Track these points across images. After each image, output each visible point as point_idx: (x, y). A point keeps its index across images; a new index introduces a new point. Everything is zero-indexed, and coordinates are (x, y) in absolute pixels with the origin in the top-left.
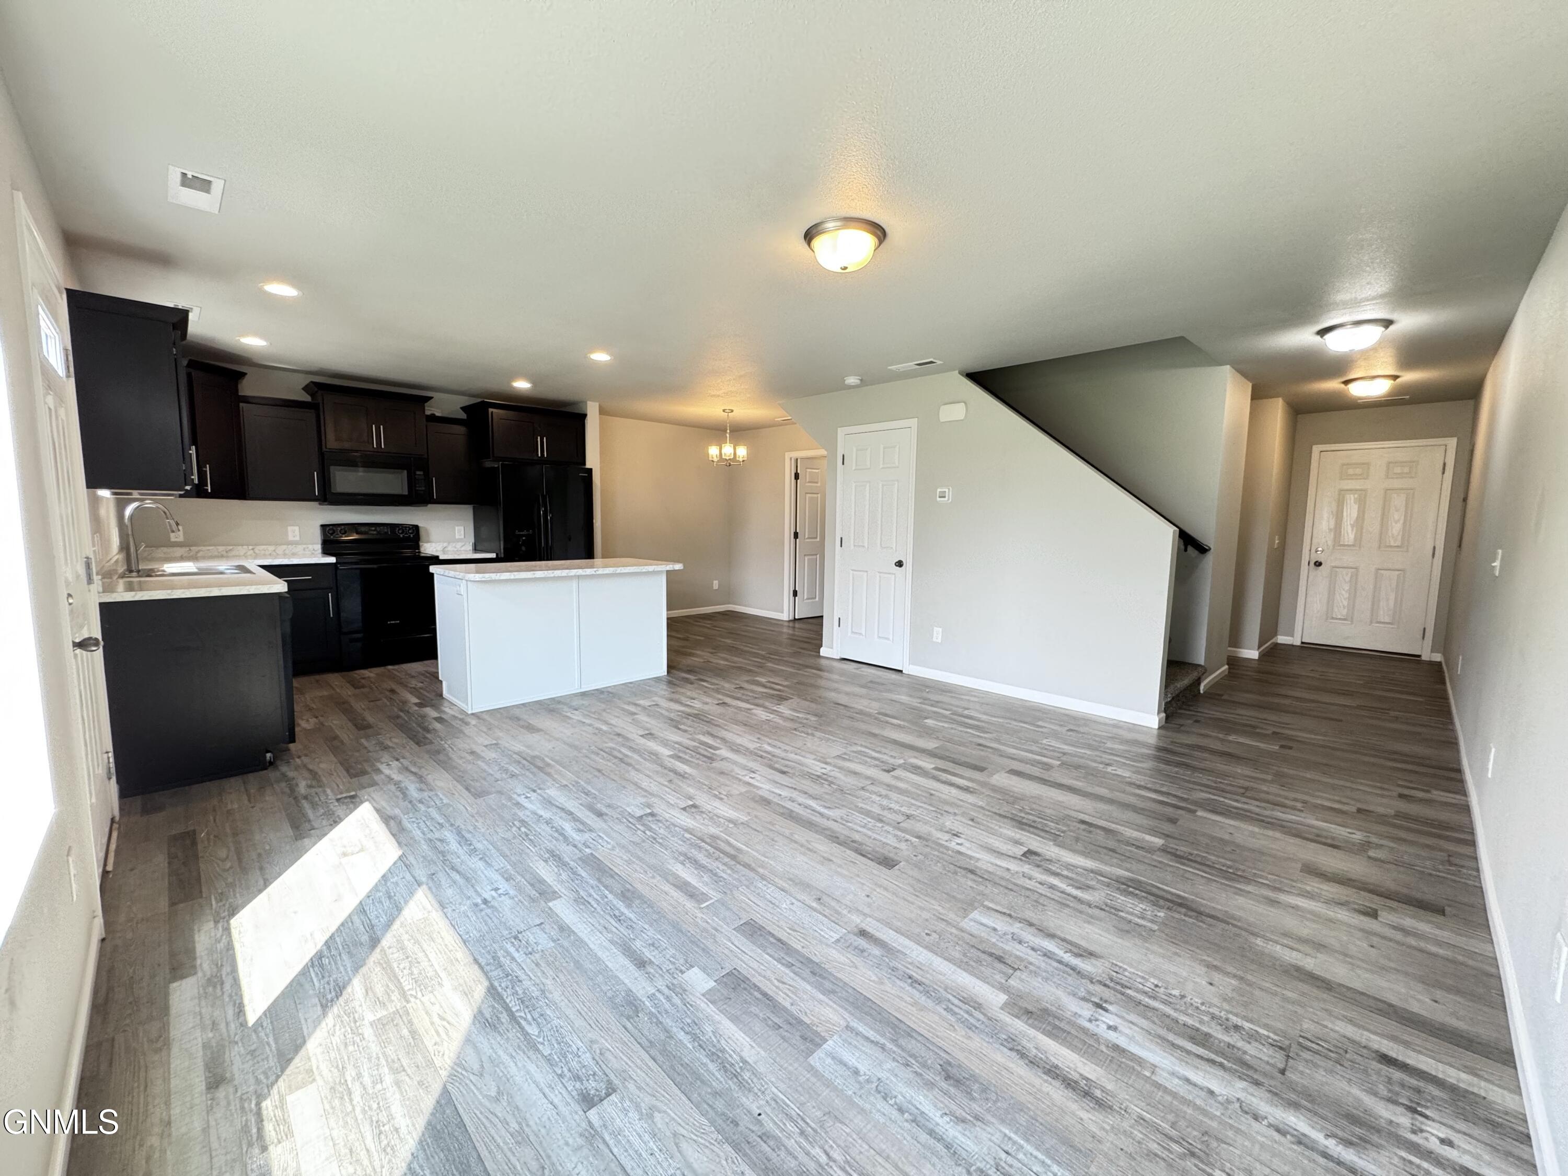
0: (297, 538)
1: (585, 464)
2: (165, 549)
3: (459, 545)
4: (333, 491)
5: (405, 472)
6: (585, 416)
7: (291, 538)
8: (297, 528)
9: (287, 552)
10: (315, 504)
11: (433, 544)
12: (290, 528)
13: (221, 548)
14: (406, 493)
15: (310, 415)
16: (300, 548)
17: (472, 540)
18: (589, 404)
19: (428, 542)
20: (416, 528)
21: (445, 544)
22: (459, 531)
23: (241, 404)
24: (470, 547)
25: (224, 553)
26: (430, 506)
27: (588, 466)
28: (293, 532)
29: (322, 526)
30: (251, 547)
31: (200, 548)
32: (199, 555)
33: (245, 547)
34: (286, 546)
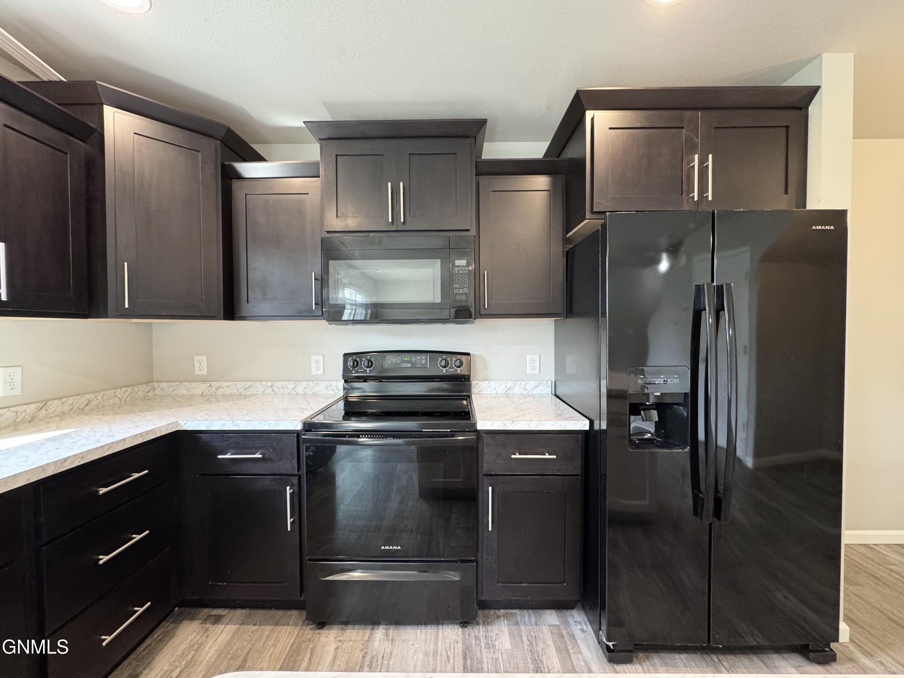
1: (804, 208)
2: (188, 385)
7: (314, 372)
11: (492, 384)
12: (313, 358)
13: (240, 385)
16: (322, 386)
17: (551, 376)
18: (828, 57)
20: (467, 358)
21: (510, 384)
22: (533, 361)
24: (544, 389)
25: (243, 392)
27: (818, 206)
28: (317, 364)
29: (344, 355)
31: (220, 384)
32: (219, 392)
33: (263, 383)
34: (307, 383)
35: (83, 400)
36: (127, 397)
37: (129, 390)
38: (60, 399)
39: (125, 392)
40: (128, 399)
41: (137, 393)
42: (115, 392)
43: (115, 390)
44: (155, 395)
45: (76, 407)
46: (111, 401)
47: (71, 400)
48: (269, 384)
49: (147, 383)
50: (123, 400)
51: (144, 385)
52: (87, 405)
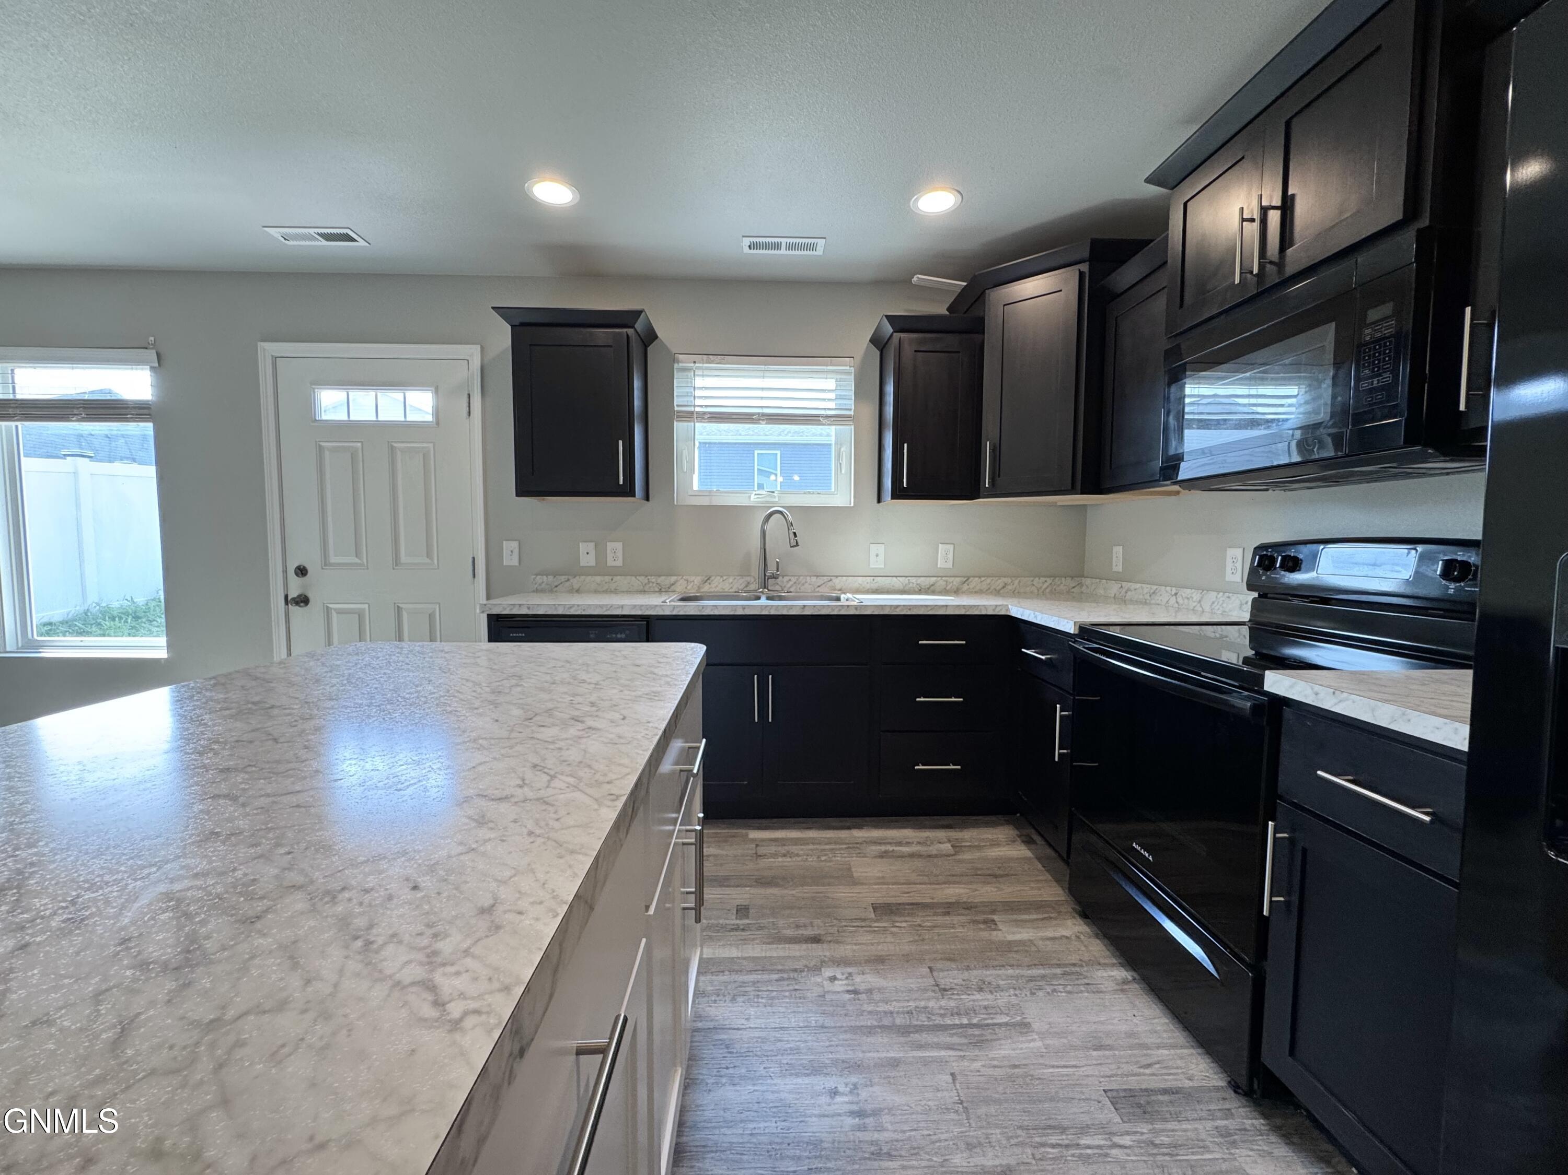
0: (1237, 577)
5: (1333, 331)
7: (1229, 576)
13: (1147, 588)
28: (1233, 563)
29: (1257, 547)
33: (1168, 588)
34: (1215, 594)
35: (1000, 582)
36: (1046, 588)
37: (1049, 581)
38: (980, 577)
39: (1043, 583)
40: (1048, 590)
41: (1059, 586)
42: (1033, 581)
43: (1032, 579)
44: (1082, 593)
45: (992, 588)
46: (1028, 589)
47: (989, 580)
48: (1174, 591)
49: (1072, 578)
50: (1041, 591)
51: (1069, 580)
52: (1004, 587)
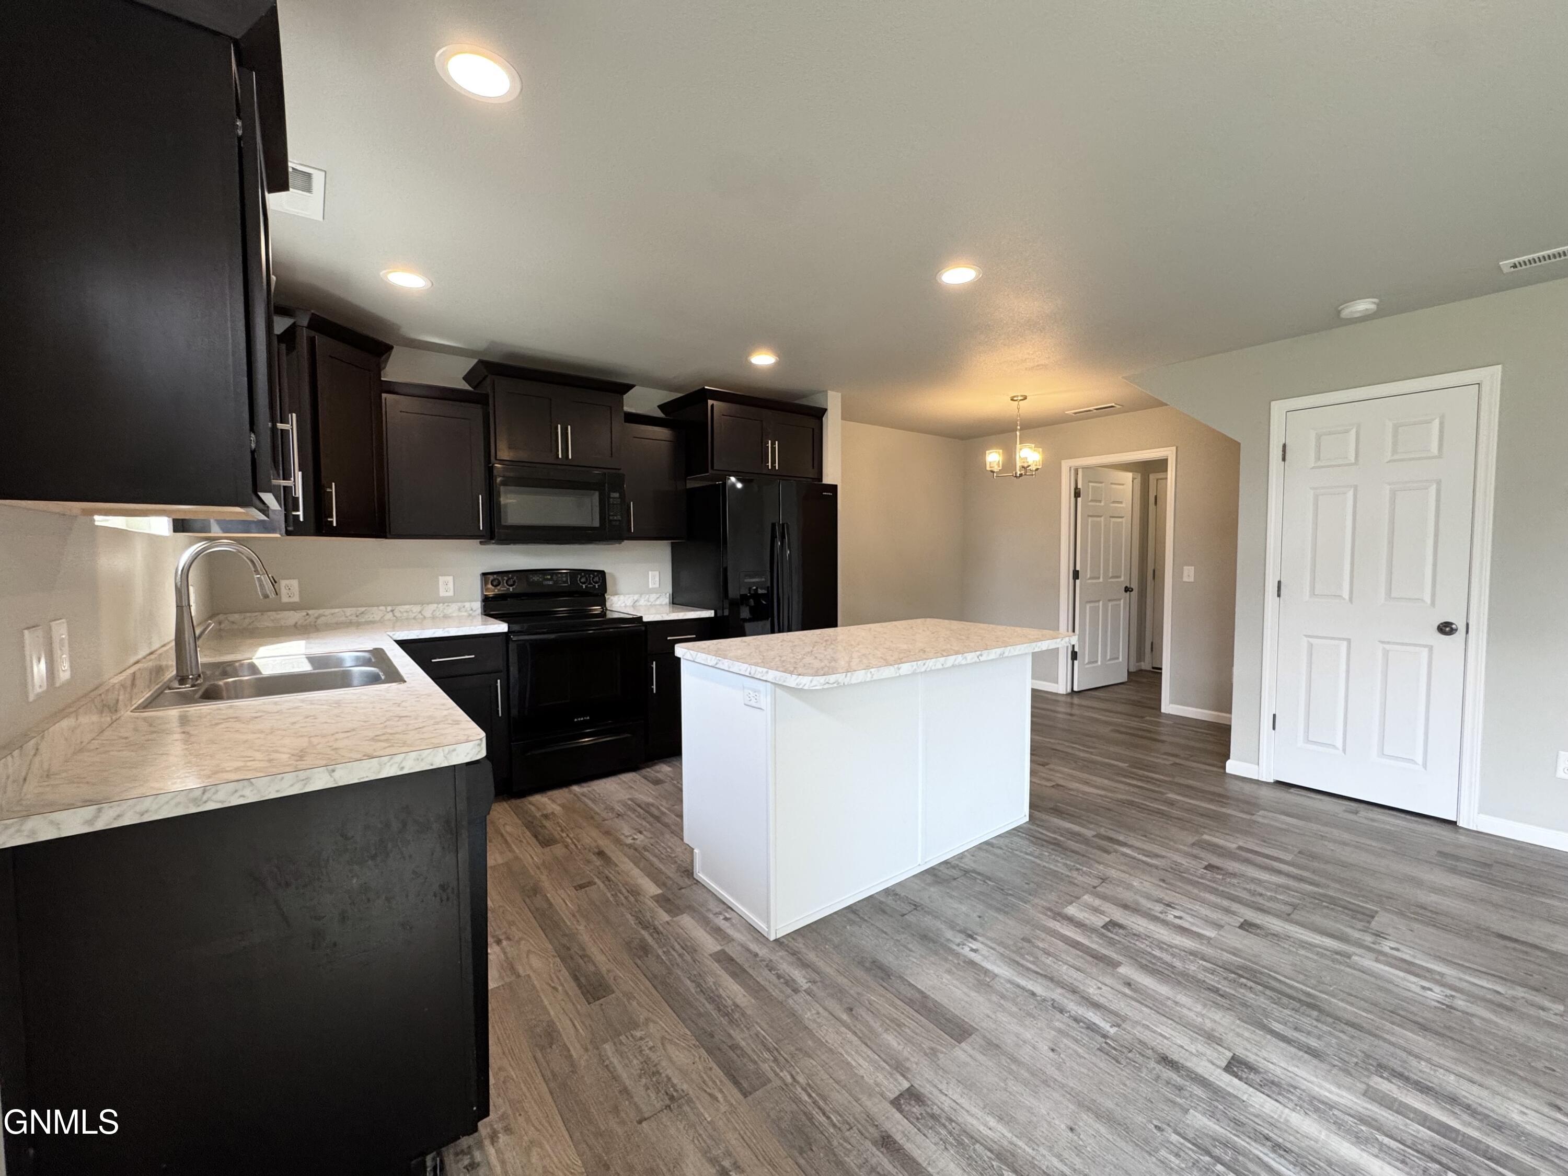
0: (451, 593)
1: (821, 480)
2: (273, 615)
3: (653, 597)
4: (503, 523)
5: (597, 494)
6: (826, 410)
7: (442, 593)
8: (450, 579)
9: (437, 613)
10: (475, 543)
11: (622, 597)
12: (442, 579)
13: (349, 611)
14: (596, 524)
15: (476, 411)
16: (452, 609)
17: (669, 589)
18: (830, 394)
19: (616, 594)
20: (602, 573)
21: (636, 597)
22: (654, 577)
23: (384, 395)
24: (666, 599)
25: (354, 618)
26: (626, 543)
27: (827, 480)
28: (446, 586)
29: (484, 574)
30: (389, 608)
31: (321, 611)
32: (319, 621)
33: (382, 608)
